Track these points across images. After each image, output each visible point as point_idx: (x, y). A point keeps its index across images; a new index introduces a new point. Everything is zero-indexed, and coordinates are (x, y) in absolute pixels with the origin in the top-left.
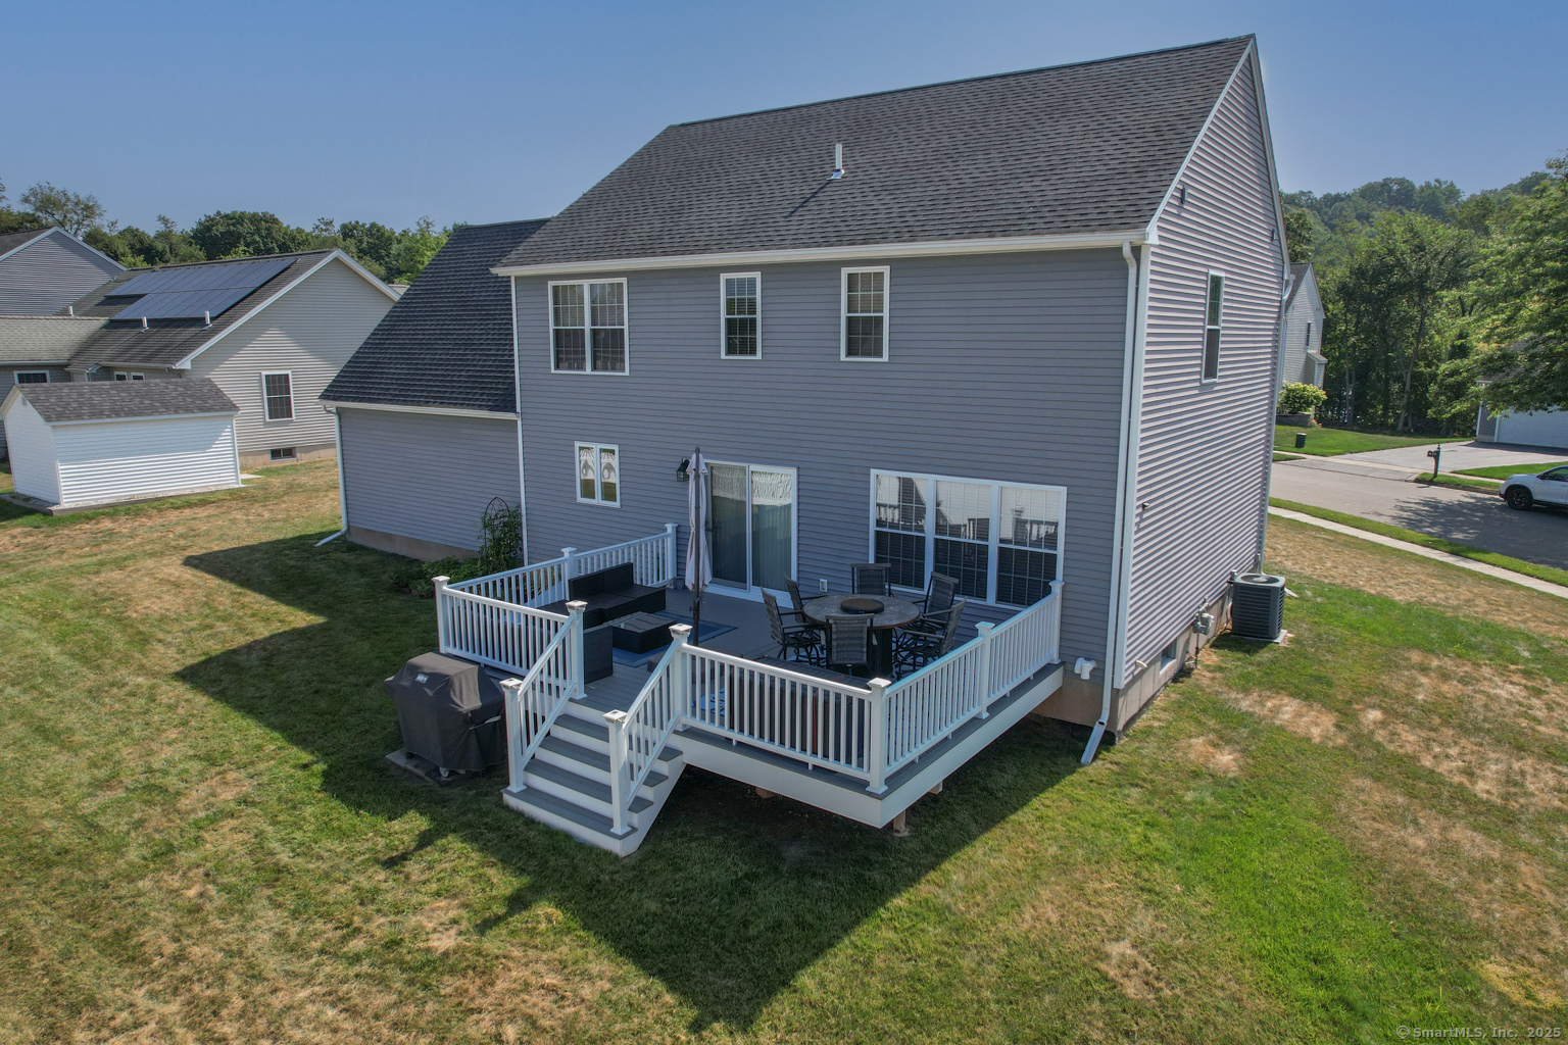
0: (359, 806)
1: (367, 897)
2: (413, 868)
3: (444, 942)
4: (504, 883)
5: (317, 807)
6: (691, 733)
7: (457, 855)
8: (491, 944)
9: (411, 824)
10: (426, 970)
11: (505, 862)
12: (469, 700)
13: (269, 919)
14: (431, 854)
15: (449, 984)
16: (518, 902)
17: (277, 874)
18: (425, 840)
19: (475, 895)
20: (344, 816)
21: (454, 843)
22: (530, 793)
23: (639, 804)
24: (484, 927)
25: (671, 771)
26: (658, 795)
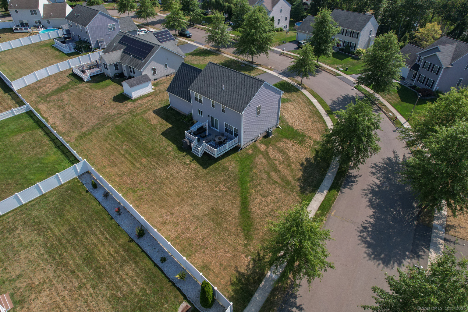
0: (181, 151)
1: (183, 159)
2: (185, 157)
3: (188, 162)
4: (192, 159)
5: (178, 151)
6: (205, 149)
7: (188, 156)
8: (191, 163)
9: (185, 153)
10: (187, 164)
11: (192, 157)
12: (189, 144)
13: (177, 160)
14: (187, 156)
15: (189, 165)
16: (193, 160)
17: (176, 157)
18: (186, 155)
19: (190, 159)
20: (180, 152)
21: (188, 155)
22: (193, 151)
23: (201, 154)
24: (191, 162)
25: (204, 151)
26: (203, 153)
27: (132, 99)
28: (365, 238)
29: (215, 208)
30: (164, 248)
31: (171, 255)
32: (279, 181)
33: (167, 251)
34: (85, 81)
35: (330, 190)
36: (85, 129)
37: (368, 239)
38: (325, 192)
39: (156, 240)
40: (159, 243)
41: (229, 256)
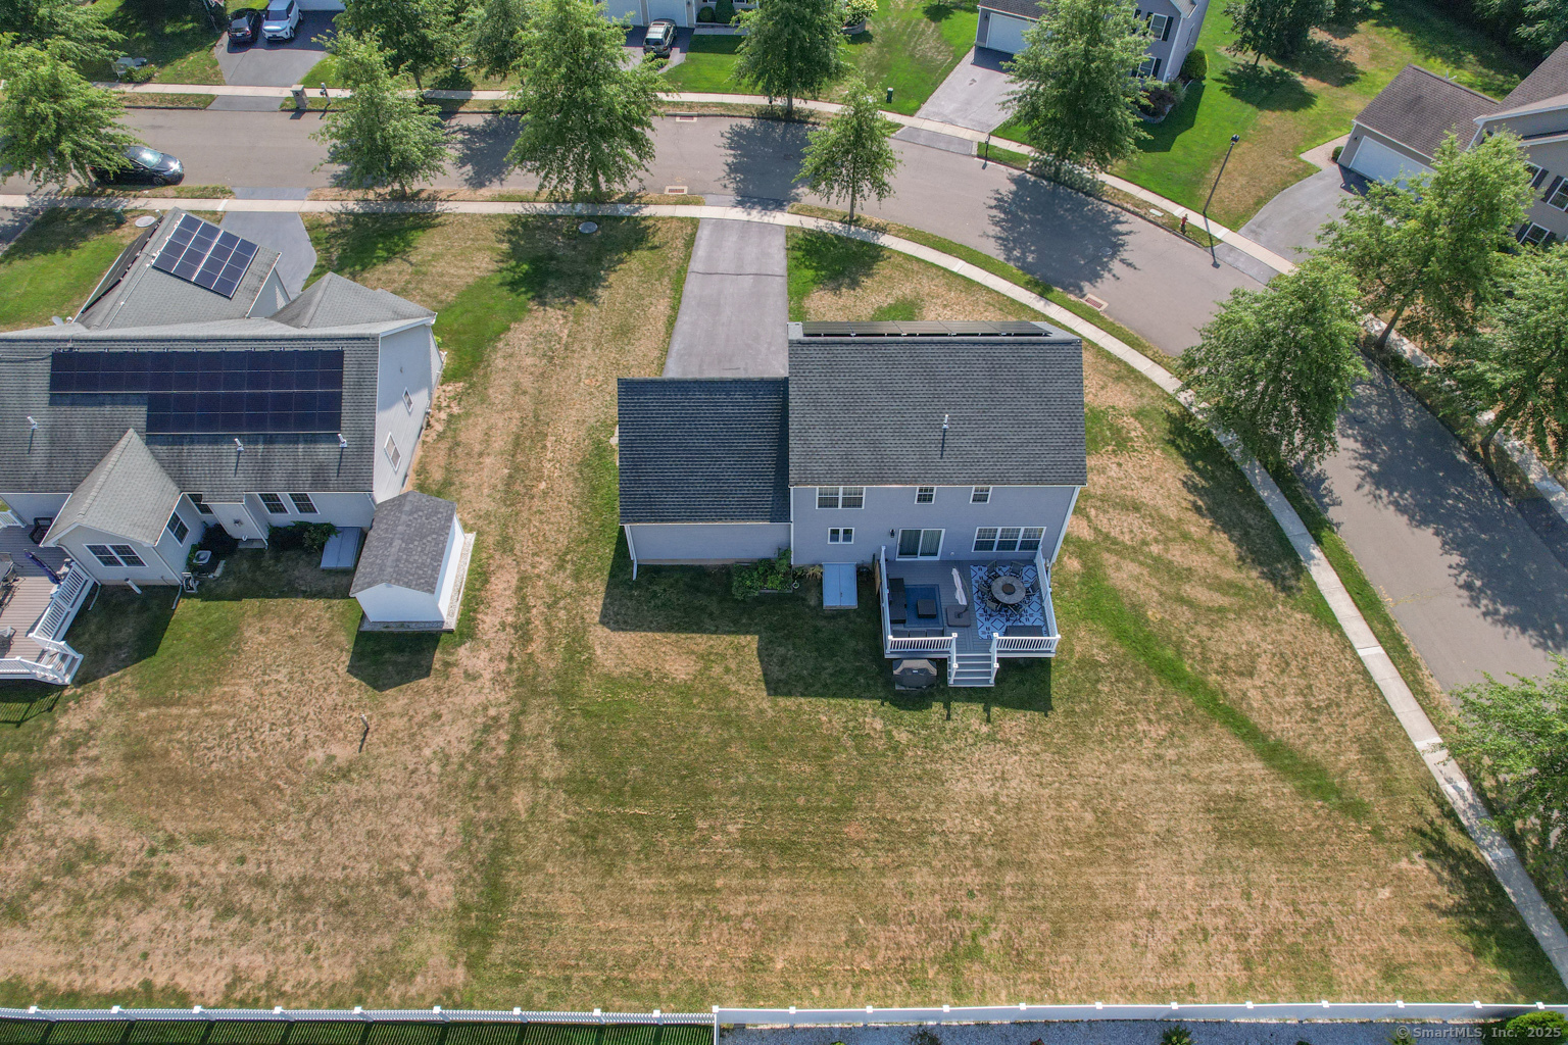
1: (956, 730)
2: (953, 716)
3: (985, 729)
4: (978, 708)
6: (998, 652)
7: (958, 708)
8: (994, 723)
10: (990, 737)
11: (971, 703)
13: (944, 747)
14: (952, 711)
15: (998, 737)
17: (930, 737)
19: (975, 714)
21: (954, 705)
22: (958, 681)
24: (988, 720)
27: (450, 632)
28: (1496, 612)
29: (1212, 804)
30: (1262, 1021)
31: (1301, 1022)
32: (1220, 600)
33: (1274, 1021)
34: (67, 680)
35: (1318, 541)
36: (442, 893)
37: (1503, 610)
38: (1316, 552)
39: (1219, 1023)
40: (1237, 1023)
41: (1387, 894)
